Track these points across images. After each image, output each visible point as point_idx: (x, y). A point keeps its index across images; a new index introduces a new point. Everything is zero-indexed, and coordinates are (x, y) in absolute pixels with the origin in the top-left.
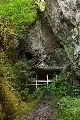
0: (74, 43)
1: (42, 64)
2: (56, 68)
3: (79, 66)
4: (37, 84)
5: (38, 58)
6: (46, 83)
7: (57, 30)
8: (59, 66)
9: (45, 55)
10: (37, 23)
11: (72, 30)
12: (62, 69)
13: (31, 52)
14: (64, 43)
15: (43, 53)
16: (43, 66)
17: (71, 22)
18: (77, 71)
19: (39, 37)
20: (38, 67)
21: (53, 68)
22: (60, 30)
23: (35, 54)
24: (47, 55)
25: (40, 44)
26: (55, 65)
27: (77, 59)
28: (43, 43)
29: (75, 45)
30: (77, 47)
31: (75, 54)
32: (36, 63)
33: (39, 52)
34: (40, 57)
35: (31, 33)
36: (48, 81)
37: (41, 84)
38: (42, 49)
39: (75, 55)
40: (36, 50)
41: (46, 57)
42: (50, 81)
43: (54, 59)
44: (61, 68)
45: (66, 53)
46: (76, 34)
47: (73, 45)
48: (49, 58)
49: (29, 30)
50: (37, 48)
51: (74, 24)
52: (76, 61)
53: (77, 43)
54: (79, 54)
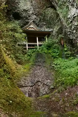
0: (68, 4)
1: (32, 26)
2: (46, 30)
3: (72, 29)
4: (27, 47)
5: (27, 18)
6: (37, 45)
8: (49, 28)
9: (34, 16)
12: (52, 32)
13: (19, 12)
14: (57, 4)
15: (33, 13)
16: (32, 27)
18: (70, 34)
20: (28, 28)
21: (43, 30)
23: (24, 14)
24: (37, 16)
25: (28, 3)
26: (44, 27)
27: (71, 22)
28: (32, 2)
29: (70, 7)
30: (72, 9)
31: (69, 16)
33: (28, 13)
34: (29, 18)
36: (38, 43)
37: (31, 46)
38: (31, 8)
39: (69, 18)
40: (24, 10)
41: (36, 18)
42: (40, 43)
43: (44, 20)
45: (58, 14)
47: (67, 7)
48: (39, 19)
50: (25, 8)
52: (69, 24)
53: (72, 5)
54: (74, 17)
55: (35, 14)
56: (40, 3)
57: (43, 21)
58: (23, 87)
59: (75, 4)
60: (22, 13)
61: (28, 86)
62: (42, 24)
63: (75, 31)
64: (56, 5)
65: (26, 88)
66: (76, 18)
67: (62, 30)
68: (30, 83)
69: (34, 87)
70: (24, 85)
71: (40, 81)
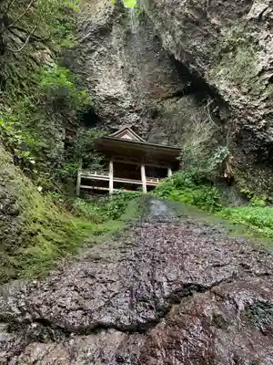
4: (111, 189)
5: (114, 121)
6: (140, 186)
9: (135, 115)
13: (93, 104)
15: (131, 107)
19: (120, 65)
23: (108, 109)
24: (141, 116)
25: (120, 82)
28: (129, 82)
33: (119, 105)
34: (120, 119)
35: (96, 53)
38: (126, 95)
40: (109, 99)
41: (138, 121)
42: (152, 182)
48: (146, 125)
49: (90, 44)
50: (111, 92)
55: (136, 112)
56: (152, 86)
60: (102, 105)
61: (105, 327)
70: (74, 319)
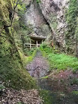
0: (57, 21)
3: (60, 36)
4: (31, 47)
7: (47, 12)
8: (44, 36)
9: (36, 29)
10: (31, 6)
11: (58, 12)
13: (26, 26)
15: (35, 27)
16: (34, 35)
17: (58, 6)
18: (58, 39)
19: (32, 16)
20: (31, 36)
21: (41, 37)
22: (49, 12)
27: (59, 31)
28: (34, 20)
30: (60, 24)
32: (30, 33)
33: (32, 26)
34: (32, 30)
35: (27, 12)
36: (37, 45)
37: (33, 46)
38: (34, 24)
39: (58, 29)
42: (39, 45)
44: (46, 37)
45: (51, 27)
46: (61, 15)
47: (57, 23)
48: (38, 31)
49: (25, 10)
51: (60, 8)
52: (58, 33)
53: (60, 21)
54: (61, 29)
56: (40, 21)
57: (41, 32)
58: (28, 70)
59: (63, 20)
60: (28, 26)
62: (40, 34)
63: (61, 37)
64: (49, 22)
65: (30, 71)
66: (63, 29)
67: (52, 37)
68: (33, 68)
69: (35, 71)
71: (39, 67)
